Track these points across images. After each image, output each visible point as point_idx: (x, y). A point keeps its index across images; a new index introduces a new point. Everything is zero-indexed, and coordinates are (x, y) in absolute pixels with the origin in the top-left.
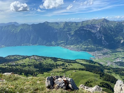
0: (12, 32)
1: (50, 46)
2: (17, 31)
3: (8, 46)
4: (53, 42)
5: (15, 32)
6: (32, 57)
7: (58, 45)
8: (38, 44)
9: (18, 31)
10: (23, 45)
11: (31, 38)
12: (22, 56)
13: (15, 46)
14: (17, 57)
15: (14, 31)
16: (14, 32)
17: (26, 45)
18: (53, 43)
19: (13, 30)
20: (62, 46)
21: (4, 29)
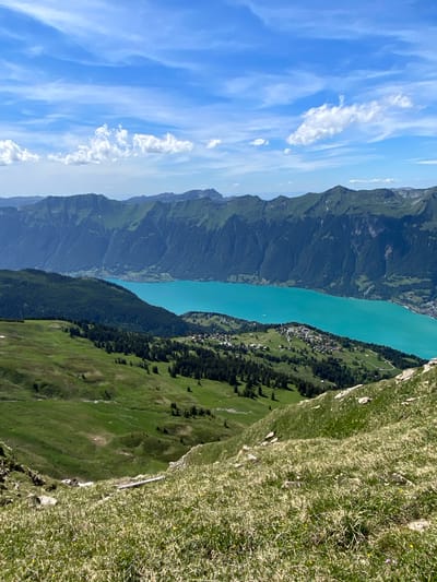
0: (198, 225)
1: (348, 296)
2: (217, 226)
3: (182, 278)
4: (364, 278)
5: (208, 228)
6: (291, 330)
7: (386, 297)
8: (293, 282)
9: (222, 224)
10: (232, 278)
11: (268, 255)
12: (238, 321)
13: (206, 280)
14: (219, 323)
15: (207, 221)
16: (205, 228)
17: (246, 281)
18: (362, 282)
19: (202, 221)
20: (405, 301)
21: (174, 214)
